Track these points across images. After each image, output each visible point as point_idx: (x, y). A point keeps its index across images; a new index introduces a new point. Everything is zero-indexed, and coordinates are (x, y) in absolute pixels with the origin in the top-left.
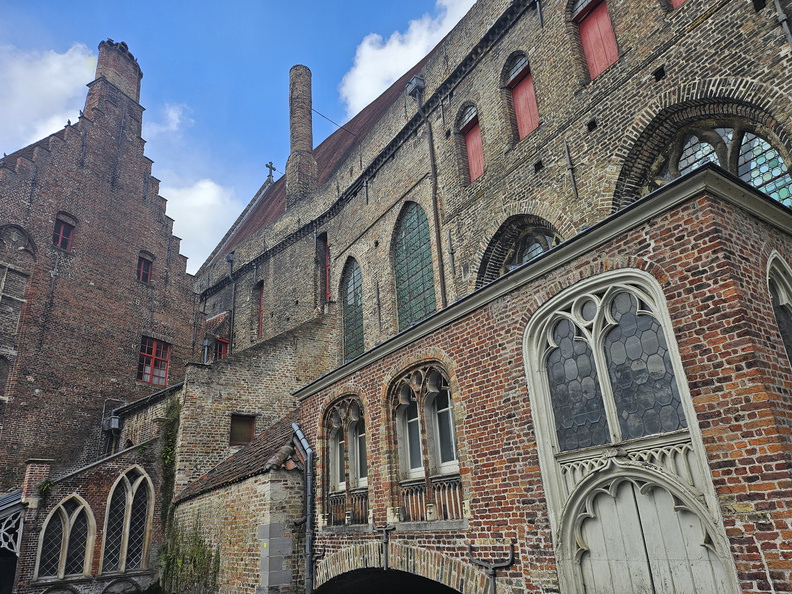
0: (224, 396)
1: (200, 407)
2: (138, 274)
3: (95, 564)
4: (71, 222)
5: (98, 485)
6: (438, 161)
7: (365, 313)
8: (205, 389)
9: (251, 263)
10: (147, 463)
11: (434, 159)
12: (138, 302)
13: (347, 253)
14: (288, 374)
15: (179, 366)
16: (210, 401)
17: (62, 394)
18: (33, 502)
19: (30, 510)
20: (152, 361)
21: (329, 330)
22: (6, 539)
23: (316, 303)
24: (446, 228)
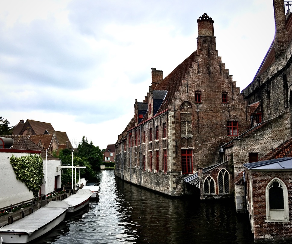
0: (246, 147)
1: (239, 152)
2: (223, 101)
3: (217, 191)
4: (199, 93)
5: (215, 174)
8: (240, 146)
9: (265, 83)
10: (227, 167)
12: (224, 111)
14: (268, 138)
15: (242, 128)
16: (241, 150)
17: (206, 144)
18: (200, 178)
19: (200, 179)
20: (232, 128)
21: (286, 119)
22: (197, 185)
23: (285, 104)
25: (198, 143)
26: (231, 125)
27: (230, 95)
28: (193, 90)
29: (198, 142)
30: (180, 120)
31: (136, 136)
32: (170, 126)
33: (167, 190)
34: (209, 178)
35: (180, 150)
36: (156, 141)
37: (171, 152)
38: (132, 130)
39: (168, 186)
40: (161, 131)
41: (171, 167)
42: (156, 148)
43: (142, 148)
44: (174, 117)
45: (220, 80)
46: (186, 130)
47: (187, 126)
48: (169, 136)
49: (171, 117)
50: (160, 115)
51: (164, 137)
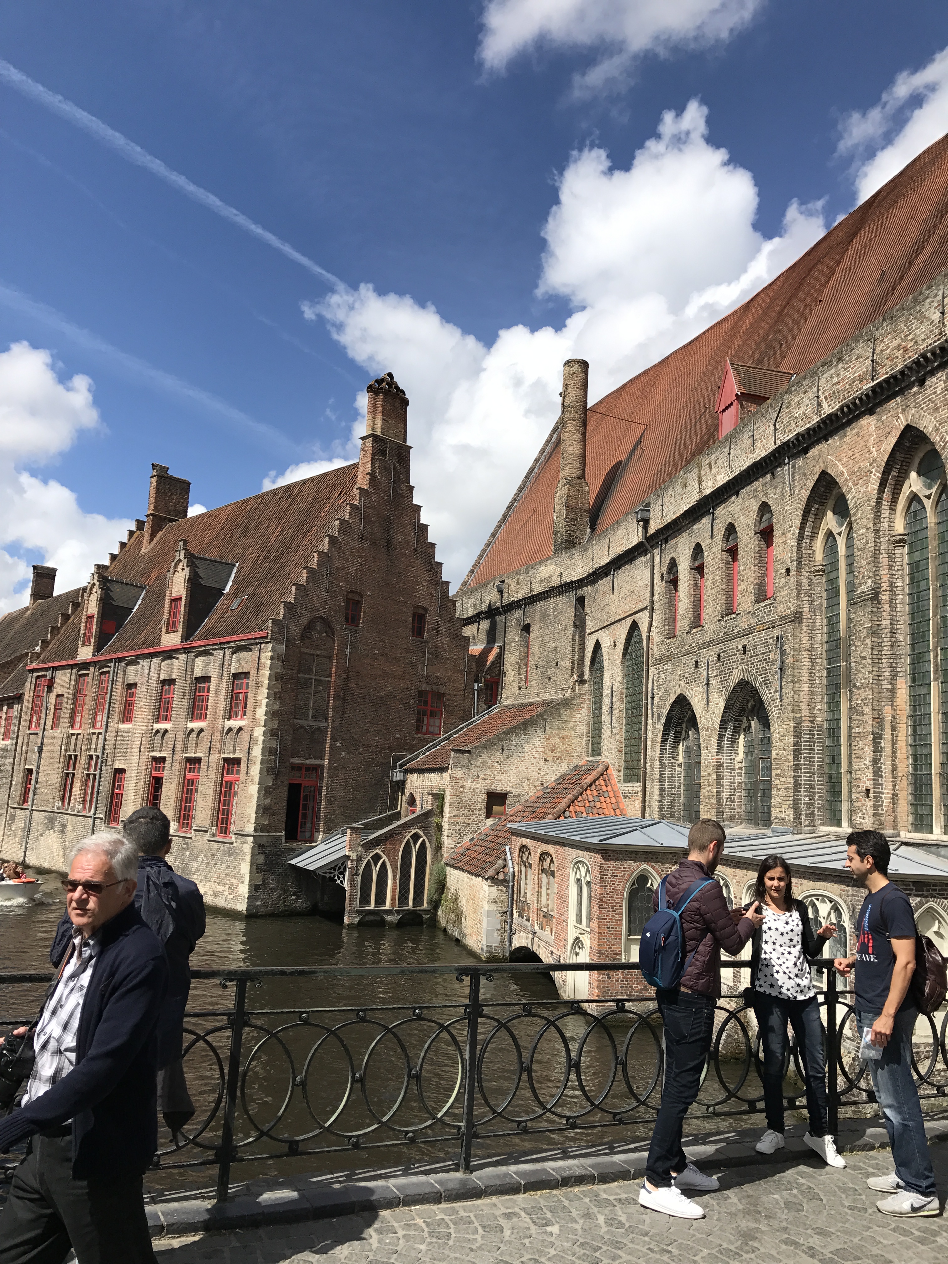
0: (481, 777)
1: (462, 786)
2: (413, 632)
3: (393, 899)
4: (357, 598)
5: (393, 845)
6: (656, 598)
7: (604, 708)
8: (466, 771)
9: (519, 601)
10: (425, 829)
11: (652, 594)
13: (597, 636)
14: (536, 756)
15: (452, 714)
16: (470, 781)
17: (360, 753)
18: (354, 856)
19: (352, 861)
20: (428, 713)
21: (578, 710)
22: (339, 878)
23: (572, 671)
24: (652, 670)
25: (338, 747)
26: (426, 703)
27: (431, 618)
28: (341, 587)
29: (338, 744)
30: (298, 673)
31: (77, 694)
32: (266, 686)
33: (226, 893)
34: (377, 858)
35: (287, 764)
36: (191, 725)
37: (261, 770)
38: (55, 668)
39: (235, 881)
40: (222, 697)
41: (257, 818)
42: (185, 750)
43: (110, 742)
44: (283, 661)
45: (412, 572)
46: (311, 705)
47: (315, 693)
48: (257, 716)
49: (272, 658)
50: (226, 646)
51: (229, 719)
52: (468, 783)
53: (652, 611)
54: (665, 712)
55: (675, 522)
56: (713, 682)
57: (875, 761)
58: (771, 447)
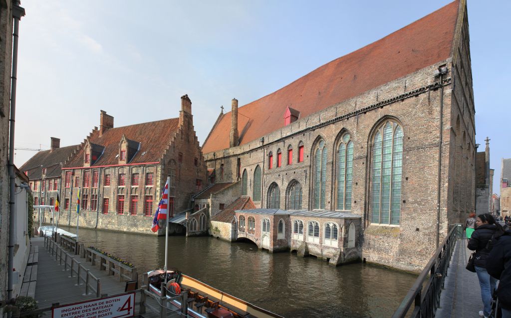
0: (218, 200)
2: (194, 164)
4: (181, 155)
5: (198, 216)
6: (265, 160)
7: (248, 184)
8: (215, 199)
9: (220, 158)
10: (205, 212)
11: (264, 158)
12: (195, 171)
13: (245, 168)
14: (230, 195)
15: (204, 185)
17: (184, 195)
18: (188, 219)
19: (188, 221)
20: (198, 185)
21: (240, 185)
22: (184, 225)
24: (264, 176)
25: (178, 193)
26: (198, 182)
27: (199, 160)
28: (177, 151)
30: (168, 173)
31: (85, 176)
32: (159, 177)
33: (151, 230)
34: (194, 220)
36: (132, 187)
38: (75, 169)
40: (143, 179)
42: (131, 193)
43: (101, 191)
44: (164, 170)
45: (194, 149)
47: (172, 179)
48: (157, 184)
49: (161, 169)
50: (143, 165)
51: (147, 185)
52: (215, 202)
53: (264, 163)
54: (269, 186)
55: (272, 143)
56: (284, 179)
57: (331, 196)
58: (305, 128)
